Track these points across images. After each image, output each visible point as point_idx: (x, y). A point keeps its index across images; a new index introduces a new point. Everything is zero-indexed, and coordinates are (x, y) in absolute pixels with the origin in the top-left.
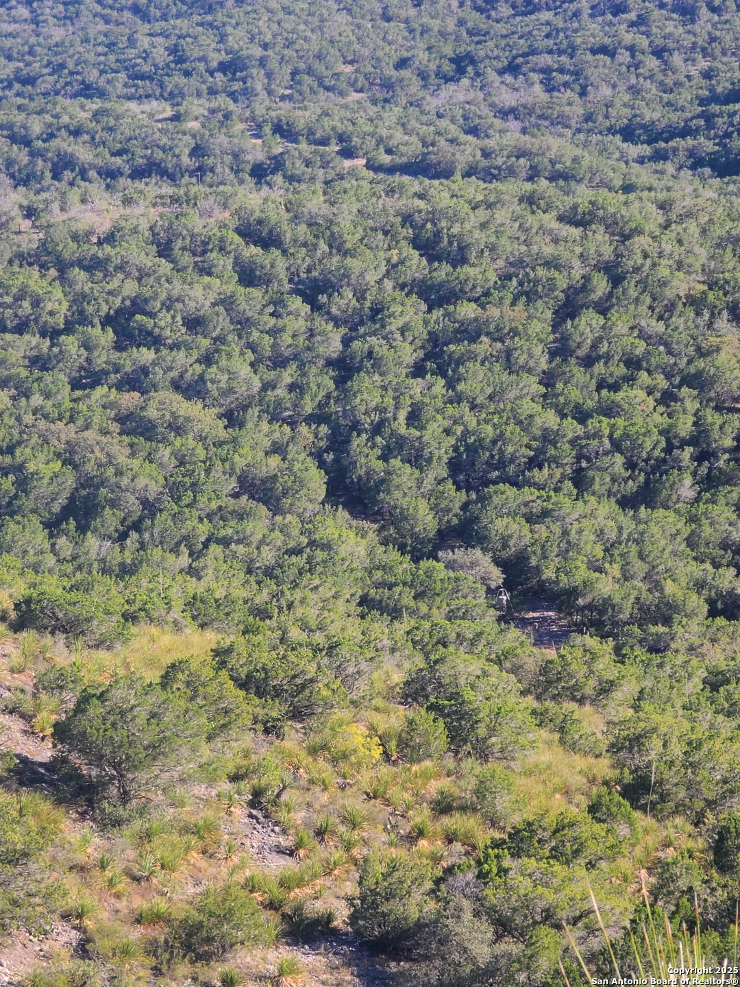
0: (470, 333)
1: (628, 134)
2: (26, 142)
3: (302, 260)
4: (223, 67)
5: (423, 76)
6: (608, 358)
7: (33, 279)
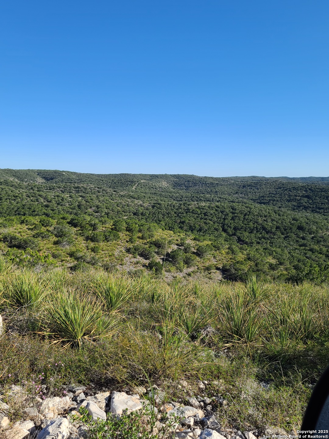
0: (236, 217)
1: (252, 200)
2: (198, 198)
3: (221, 209)
4: (215, 192)
5: (233, 194)
6: (248, 220)
7: (197, 210)
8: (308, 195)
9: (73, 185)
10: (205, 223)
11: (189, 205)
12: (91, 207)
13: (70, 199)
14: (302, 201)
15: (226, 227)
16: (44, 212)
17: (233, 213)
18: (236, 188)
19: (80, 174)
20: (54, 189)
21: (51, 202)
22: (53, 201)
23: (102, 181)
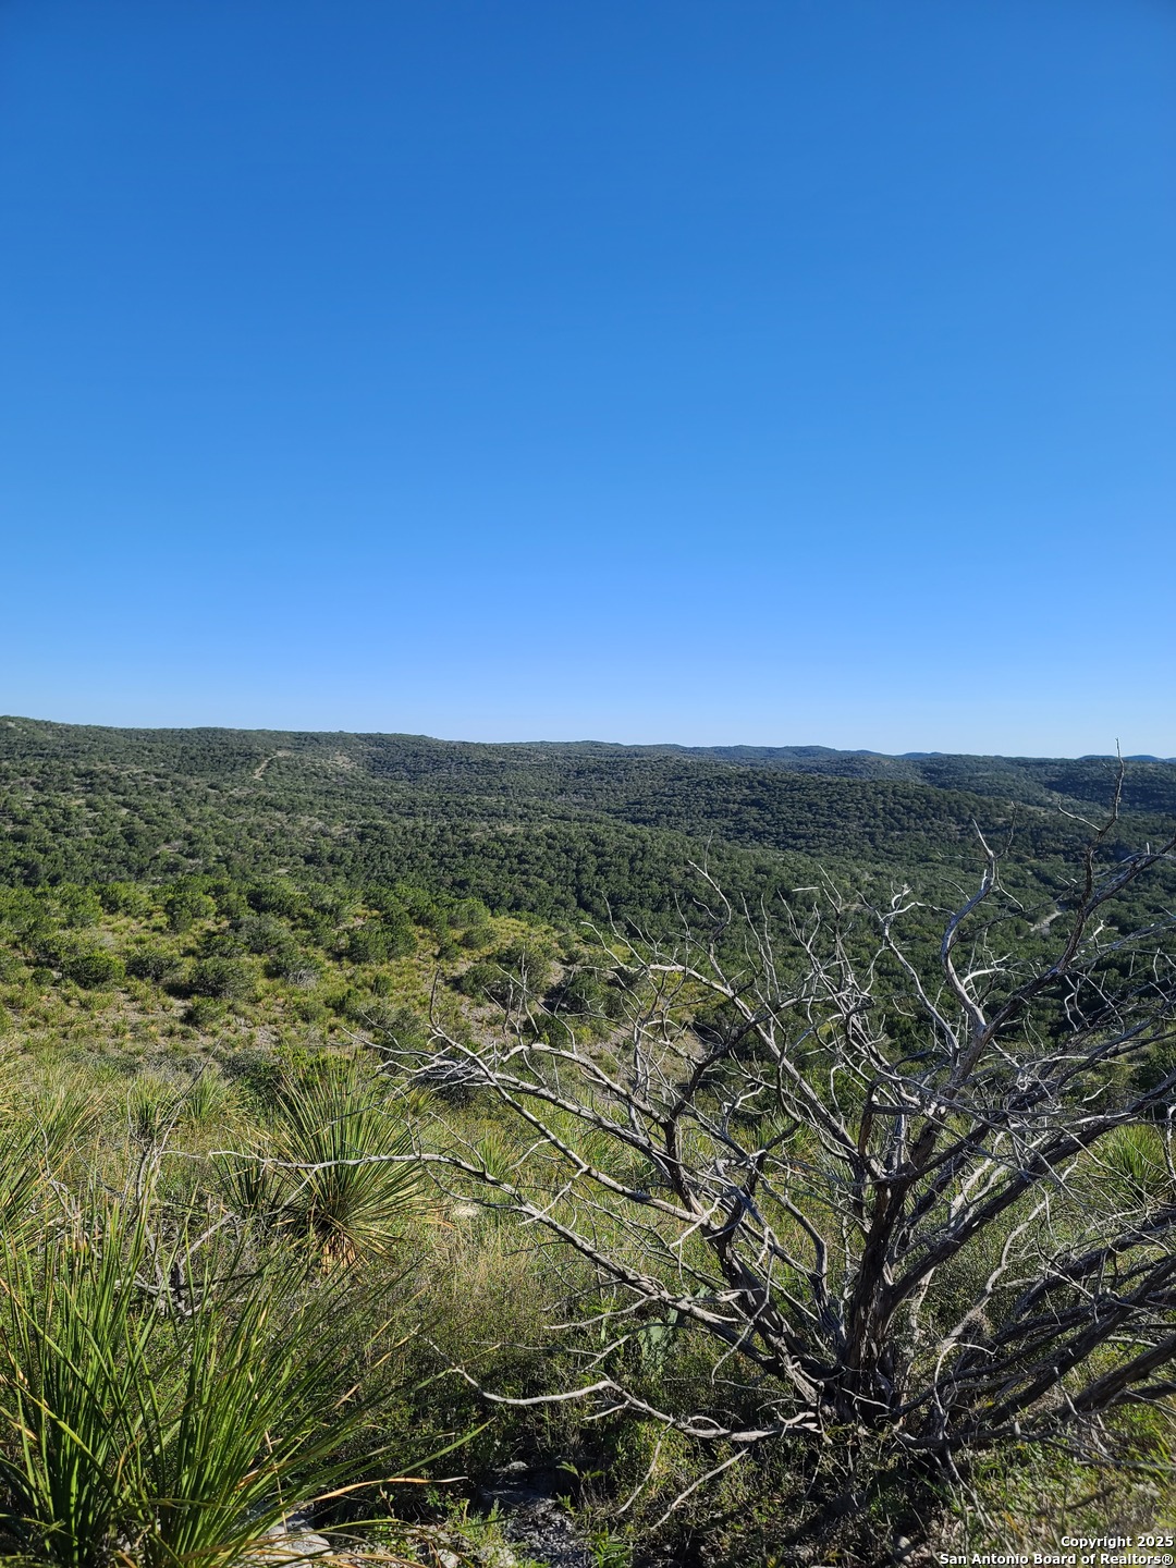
8: (758, 800)
9: (73, 767)
10: (527, 884)
11: (467, 831)
12: (167, 841)
13: (90, 815)
14: (746, 817)
15: (586, 895)
16: (15, 858)
17: (599, 855)
18: (557, 777)
19: (68, 729)
20: (7, 778)
21: (27, 823)
22: (36, 822)
23: (150, 751)
